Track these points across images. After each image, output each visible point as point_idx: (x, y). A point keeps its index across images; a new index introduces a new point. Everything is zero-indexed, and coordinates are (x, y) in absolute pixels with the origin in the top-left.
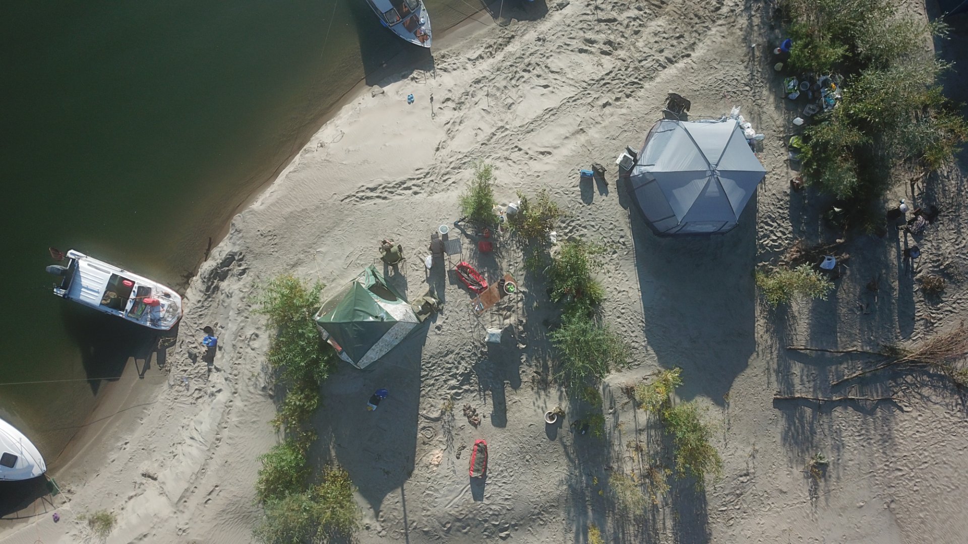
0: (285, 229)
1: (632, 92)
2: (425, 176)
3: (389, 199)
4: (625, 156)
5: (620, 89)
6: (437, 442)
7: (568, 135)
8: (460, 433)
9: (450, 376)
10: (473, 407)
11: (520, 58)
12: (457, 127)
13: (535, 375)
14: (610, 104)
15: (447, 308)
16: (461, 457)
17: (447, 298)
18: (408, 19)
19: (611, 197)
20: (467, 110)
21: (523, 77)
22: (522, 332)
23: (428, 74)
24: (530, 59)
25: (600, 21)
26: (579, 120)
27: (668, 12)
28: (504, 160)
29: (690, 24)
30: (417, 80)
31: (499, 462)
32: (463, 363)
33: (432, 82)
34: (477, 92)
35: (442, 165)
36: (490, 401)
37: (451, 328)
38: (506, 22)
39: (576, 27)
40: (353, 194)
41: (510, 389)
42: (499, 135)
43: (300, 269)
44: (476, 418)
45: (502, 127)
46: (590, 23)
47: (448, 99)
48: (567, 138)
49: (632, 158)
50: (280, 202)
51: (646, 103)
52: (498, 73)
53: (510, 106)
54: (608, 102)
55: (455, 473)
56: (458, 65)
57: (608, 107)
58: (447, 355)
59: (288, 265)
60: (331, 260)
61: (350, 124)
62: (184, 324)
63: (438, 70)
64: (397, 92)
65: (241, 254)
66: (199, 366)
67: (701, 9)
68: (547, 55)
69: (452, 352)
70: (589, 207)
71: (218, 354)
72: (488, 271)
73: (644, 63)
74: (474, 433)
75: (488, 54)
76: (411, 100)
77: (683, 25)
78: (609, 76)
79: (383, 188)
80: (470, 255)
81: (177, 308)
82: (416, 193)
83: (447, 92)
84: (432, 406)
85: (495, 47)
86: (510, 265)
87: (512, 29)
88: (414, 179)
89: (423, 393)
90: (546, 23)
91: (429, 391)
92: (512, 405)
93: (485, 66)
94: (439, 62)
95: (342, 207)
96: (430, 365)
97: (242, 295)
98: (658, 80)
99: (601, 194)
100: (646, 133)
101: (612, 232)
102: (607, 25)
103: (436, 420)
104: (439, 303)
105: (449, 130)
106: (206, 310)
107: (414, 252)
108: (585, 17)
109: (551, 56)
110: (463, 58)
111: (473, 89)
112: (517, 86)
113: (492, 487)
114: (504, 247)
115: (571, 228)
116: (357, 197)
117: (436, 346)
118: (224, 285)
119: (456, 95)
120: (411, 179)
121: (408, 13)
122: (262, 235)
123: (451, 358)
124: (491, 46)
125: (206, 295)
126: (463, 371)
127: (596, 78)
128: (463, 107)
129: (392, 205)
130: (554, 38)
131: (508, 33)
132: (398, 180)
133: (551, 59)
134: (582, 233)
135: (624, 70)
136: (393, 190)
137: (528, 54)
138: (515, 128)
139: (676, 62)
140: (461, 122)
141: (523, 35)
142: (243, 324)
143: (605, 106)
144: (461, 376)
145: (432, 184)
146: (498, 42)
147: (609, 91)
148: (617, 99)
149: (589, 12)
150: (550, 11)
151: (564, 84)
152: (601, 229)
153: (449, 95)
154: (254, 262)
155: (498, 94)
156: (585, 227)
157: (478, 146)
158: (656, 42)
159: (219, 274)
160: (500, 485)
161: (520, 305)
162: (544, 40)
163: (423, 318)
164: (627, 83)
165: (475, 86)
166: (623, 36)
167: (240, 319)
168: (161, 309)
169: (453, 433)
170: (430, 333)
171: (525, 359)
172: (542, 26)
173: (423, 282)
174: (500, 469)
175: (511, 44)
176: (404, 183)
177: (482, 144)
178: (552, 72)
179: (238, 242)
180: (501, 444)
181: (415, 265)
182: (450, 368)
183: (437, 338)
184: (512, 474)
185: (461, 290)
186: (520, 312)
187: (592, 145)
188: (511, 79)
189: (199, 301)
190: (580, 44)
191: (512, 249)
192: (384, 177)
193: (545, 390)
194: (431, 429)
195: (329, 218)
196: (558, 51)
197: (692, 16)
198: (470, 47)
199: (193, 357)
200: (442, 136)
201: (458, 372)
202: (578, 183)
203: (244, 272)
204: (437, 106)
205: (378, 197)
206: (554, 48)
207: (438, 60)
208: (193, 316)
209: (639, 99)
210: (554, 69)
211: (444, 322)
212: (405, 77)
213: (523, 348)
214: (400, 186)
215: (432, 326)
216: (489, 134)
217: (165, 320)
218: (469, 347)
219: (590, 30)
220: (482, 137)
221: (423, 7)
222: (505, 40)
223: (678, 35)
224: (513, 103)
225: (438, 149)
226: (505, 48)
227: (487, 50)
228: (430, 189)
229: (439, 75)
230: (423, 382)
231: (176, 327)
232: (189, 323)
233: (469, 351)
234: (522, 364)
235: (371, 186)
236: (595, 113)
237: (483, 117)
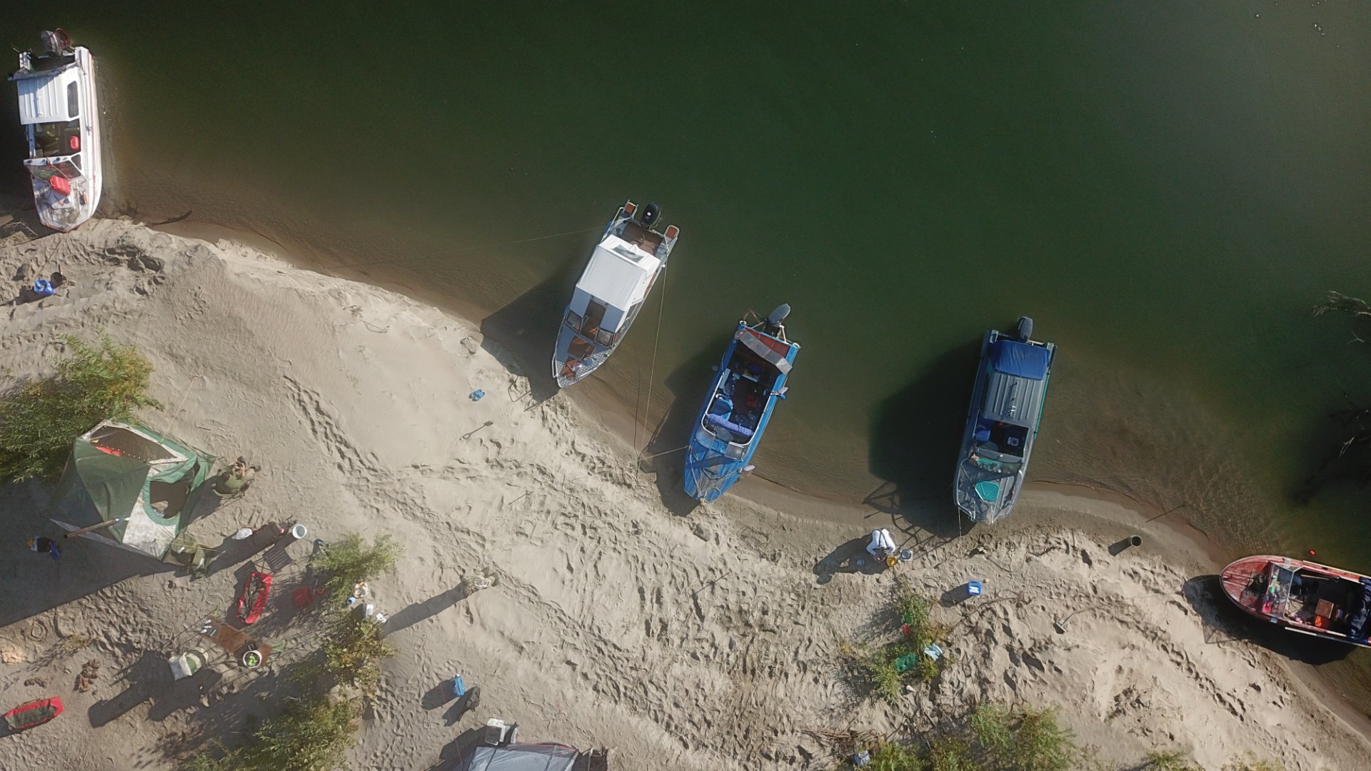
0: (216, 320)
1: (603, 691)
2: (369, 468)
3: (316, 438)
4: (499, 730)
5: (601, 673)
6: (33, 648)
7: (506, 634)
8: (59, 671)
9: (120, 627)
10: (99, 672)
11: (599, 512)
12: (462, 476)
13: (180, 734)
14: (574, 669)
15: (202, 583)
16: (30, 687)
17: (214, 577)
18: (585, 340)
19: (447, 732)
20: (494, 477)
21: (573, 529)
22: (220, 694)
23: (529, 398)
24: (602, 525)
25: (694, 596)
26: (535, 639)
27: (739, 687)
28: (438, 562)
29: (732, 727)
30: (513, 388)
31: (47, 741)
32: (144, 636)
33: (519, 409)
34: (528, 478)
35: (396, 482)
36: (117, 690)
37: (179, 601)
38: (647, 466)
39: (674, 567)
40: (301, 387)
41: (146, 710)
42: (471, 540)
43: (172, 365)
44: (86, 683)
45: (484, 539)
46: (686, 584)
47: (499, 445)
48: (502, 634)
49: (502, 740)
50: (249, 297)
51: (594, 720)
52: (568, 492)
53: (522, 534)
54: (576, 665)
55: (5, 689)
56: (558, 433)
57: (569, 668)
58: (143, 610)
59: (170, 347)
60: (199, 402)
61: (405, 334)
62: (57, 240)
63: (539, 408)
64: (481, 372)
65: (163, 278)
66: (11, 287)
67: (760, 733)
68: (618, 547)
69: (149, 616)
70: (420, 709)
71: (31, 307)
72: (273, 616)
73: (651, 689)
74: (66, 689)
75: (593, 465)
76: (475, 396)
77: (727, 718)
78: (612, 649)
79: (327, 423)
80: (286, 581)
81: (74, 221)
82: (340, 467)
83: (509, 438)
84: (73, 620)
85: (605, 469)
86: (295, 639)
87: (639, 480)
88: (358, 456)
89: (84, 602)
90: (667, 521)
91: (90, 608)
92: (127, 722)
93: (573, 469)
94: (552, 405)
95: (276, 381)
96: (121, 595)
97: (109, 304)
98: (634, 720)
99: (444, 717)
100: (551, 739)
101: (403, 754)
102: (691, 610)
103: (59, 634)
104: (200, 570)
105: (452, 468)
106: (86, 262)
107: (258, 504)
108: (692, 573)
109: (619, 553)
110: (572, 434)
111: (529, 470)
112: (556, 528)
113: (11, 746)
114: (315, 621)
115: (384, 697)
116: (299, 395)
117: (148, 593)
118: (124, 270)
119: (508, 453)
120: (356, 452)
121: (591, 337)
122: (196, 295)
123: (142, 617)
124: (604, 463)
125: (104, 252)
126: (133, 639)
127: (603, 635)
128: (497, 470)
129: (309, 446)
130: (647, 544)
131: (632, 477)
132: (348, 437)
133: (615, 555)
134: (384, 715)
135: (630, 665)
136: (330, 437)
137: (609, 519)
138: (490, 557)
139: (671, 732)
140: (471, 478)
141: (638, 498)
142: (72, 323)
143: (569, 663)
144: (127, 640)
145: (363, 483)
146: (613, 471)
147: (593, 659)
148: (585, 676)
149: (702, 575)
150: (686, 520)
151: (581, 591)
152: (399, 738)
153: (505, 444)
154: (158, 301)
155: (535, 507)
156: (393, 716)
157: (444, 518)
158: (687, 691)
159: (135, 258)
160: (19, 754)
161: (253, 675)
162: (637, 533)
163: (170, 559)
164: (613, 678)
165: (535, 470)
166: (682, 640)
167: (78, 316)
168: (62, 201)
169: (55, 662)
170: (160, 576)
171: (191, 712)
172: (660, 519)
173: (222, 535)
174: (38, 746)
175: (616, 488)
176: (347, 446)
177: (448, 523)
178: (595, 566)
179: (176, 268)
180: (69, 731)
181: (241, 513)
182: (129, 623)
183: (157, 588)
184: (40, 762)
185: (234, 590)
186: (244, 680)
187: (504, 673)
188: (564, 514)
189: (92, 246)
190: (650, 585)
191: (318, 633)
192: (343, 417)
193: (166, 756)
194: (44, 631)
195: (254, 371)
196: (630, 559)
197: (744, 727)
198: (592, 436)
199: (20, 276)
200: (438, 463)
201: (130, 634)
202: (444, 678)
203: (143, 292)
204: (483, 434)
205: (312, 422)
206: (632, 552)
207: (555, 403)
208: (71, 247)
209: (595, 707)
210: (599, 566)
211: (182, 588)
212: (511, 369)
213: (203, 704)
214: (341, 443)
215: (170, 575)
216: (466, 526)
217: (51, 213)
218: (166, 634)
219: (677, 589)
220: (458, 518)
221: (608, 353)
222: (620, 478)
223: (709, 718)
224: (527, 536)
225: (416, 467)
226: (609, 483)
227: (596, 461)
228: (355, 482)
229: (534, 413)
230: (97, 595)
231: (51, 231)
232: (60, 247)
233: (161, 637)
234: (185, 712)
235: (323, 406)
236: (553, 653)
237: (491, 504)
